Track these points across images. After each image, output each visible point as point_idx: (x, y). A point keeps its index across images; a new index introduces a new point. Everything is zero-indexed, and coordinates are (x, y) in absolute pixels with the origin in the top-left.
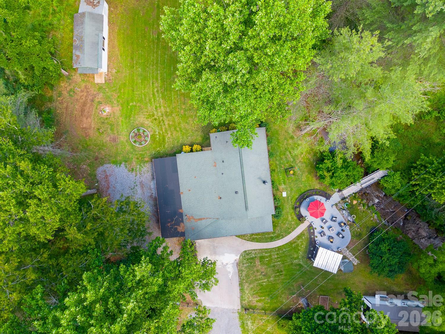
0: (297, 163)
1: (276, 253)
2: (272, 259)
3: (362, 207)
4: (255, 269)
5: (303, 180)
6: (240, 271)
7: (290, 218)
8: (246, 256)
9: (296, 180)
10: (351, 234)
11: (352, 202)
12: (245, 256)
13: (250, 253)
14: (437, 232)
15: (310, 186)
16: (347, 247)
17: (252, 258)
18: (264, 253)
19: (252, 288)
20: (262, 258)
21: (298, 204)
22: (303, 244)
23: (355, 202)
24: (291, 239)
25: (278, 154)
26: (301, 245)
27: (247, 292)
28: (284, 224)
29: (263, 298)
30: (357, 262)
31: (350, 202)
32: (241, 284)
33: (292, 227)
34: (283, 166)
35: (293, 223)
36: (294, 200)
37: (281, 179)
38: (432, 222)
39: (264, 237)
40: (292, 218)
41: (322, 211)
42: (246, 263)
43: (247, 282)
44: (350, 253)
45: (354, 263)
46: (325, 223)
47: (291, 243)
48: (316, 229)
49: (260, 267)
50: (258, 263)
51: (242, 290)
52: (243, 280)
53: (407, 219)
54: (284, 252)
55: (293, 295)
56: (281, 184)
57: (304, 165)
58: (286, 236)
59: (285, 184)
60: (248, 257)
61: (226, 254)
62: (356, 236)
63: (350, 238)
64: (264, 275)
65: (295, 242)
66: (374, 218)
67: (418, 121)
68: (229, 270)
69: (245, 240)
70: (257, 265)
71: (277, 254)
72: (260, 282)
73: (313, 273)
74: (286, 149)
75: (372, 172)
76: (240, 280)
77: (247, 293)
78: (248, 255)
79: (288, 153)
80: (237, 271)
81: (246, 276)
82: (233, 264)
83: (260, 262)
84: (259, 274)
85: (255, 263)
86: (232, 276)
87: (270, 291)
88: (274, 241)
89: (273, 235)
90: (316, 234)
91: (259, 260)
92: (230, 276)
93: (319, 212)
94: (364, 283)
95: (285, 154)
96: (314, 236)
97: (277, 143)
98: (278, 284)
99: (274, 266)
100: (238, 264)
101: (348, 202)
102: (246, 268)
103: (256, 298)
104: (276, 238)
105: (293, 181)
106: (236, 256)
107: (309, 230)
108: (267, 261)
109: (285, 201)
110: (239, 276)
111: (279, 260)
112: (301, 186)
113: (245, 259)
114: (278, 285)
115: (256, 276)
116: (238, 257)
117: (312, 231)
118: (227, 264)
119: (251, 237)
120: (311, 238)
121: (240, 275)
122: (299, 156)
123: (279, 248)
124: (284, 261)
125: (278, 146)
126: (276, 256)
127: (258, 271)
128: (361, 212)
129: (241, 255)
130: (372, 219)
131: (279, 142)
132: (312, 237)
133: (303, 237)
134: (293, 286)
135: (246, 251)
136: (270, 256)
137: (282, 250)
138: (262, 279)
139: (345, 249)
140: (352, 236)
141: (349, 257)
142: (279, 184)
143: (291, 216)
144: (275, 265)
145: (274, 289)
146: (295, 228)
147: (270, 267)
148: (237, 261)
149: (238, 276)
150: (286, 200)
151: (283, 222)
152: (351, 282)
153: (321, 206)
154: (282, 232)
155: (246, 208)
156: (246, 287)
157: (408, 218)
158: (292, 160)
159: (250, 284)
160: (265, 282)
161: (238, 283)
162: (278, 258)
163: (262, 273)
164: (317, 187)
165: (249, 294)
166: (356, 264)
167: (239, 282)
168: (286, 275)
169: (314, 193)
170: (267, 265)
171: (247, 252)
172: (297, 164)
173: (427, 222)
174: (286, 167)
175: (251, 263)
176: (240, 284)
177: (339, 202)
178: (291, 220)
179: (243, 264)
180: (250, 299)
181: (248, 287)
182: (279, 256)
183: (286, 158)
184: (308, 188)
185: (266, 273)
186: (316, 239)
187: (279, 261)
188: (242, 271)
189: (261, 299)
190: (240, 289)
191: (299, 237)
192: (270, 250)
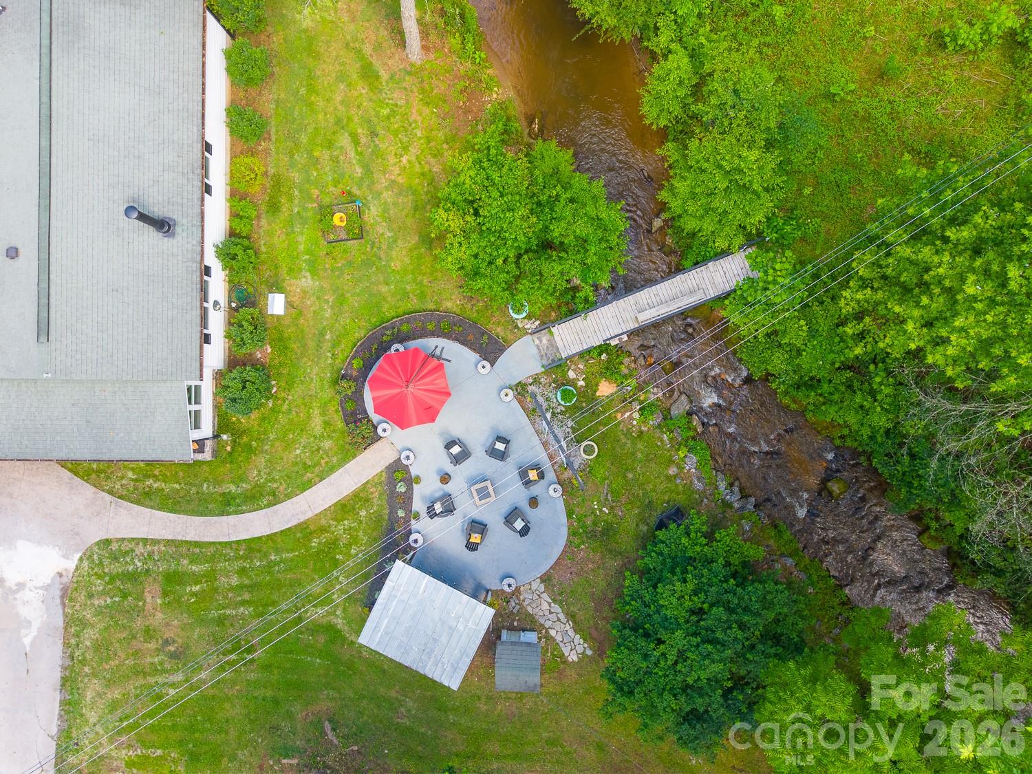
0: (378, 187)
1: (237, 565)
2: (216, 590)
3: (636, 415)
4: (139, 623)
5: (396, 265)
6: (73, 625)
7: (317, 424)
8: (106, 562)
9: (367, 264)
10: (570, 525)
11: (592, 386)
12: (101, 563)
13: (126, 553)
14: (954, 565)
15: (422, 296)
16: (546, 579)
17: (133, 577)
18: (186, 562)
19: (114, 705)
20: (174, 579)
21: (357, 363)
22: (354, 540)
23: (606, 389)
24: (309, 515)
25: (304, 139)
26: (348, 546)
27: (92, 717)
28: (288, 446)
29: (159, 752)
30: (580, 649)
31: (581, 383)
32: (69, 681)
33: (318, 464)
34: (315, 192)
35: (327, 444)
36: (345, 349)
37: (302, 247)
38: (937, 519)
39: (194, 490)
40: (327, 424)
41: (429, 399)
42: (104, 593)
43: (94, 674)
44: (556, 608)
45: (566, 651)
46: (457, 460)
47: (303, 532)
48: (418, 479)
49: (159, 615)
50: (152, 598)
51: (70, 708)
52: (83, 662)
53: (830, 494)
54: (271, 565)
55: (287, 756)
56: (300, 270)
57: (407, 201)
58: (288, 496)
59: (314, 271)
60: (116, 568)
61: (21, 544)
62: (592, 535)
63: (563, 541)
64: (174, 656)
65: (323, 530)
66: (680, 468)
67: (929, 54)
68: (24, 612)
69: (110, 492)
70: (149, 607)
71: (242, 571)
72: (152, 680)
73: (384, 672)
74: (338, 121)
75: (696, 264)
76: (68, 662)
77: (92, 720)
78: (115, 558)
79: (344, 141)
80: (59, 622)
81: (97, 646)
82: (47, 588)
83: (165, 594)
84: (152, 645)
85: (140, 597)
86: (33, 643)
87: (192, 728)
88: (236, 513)
89: (233, 488)
90: (418, 505)
91: (157, 588)
92: (27, 641)
93: (410, 400)
94: (600, 747)
95: (330, 145)
96: (409, 511)
97: (303, 91)
98: (228, 699)
99: (220, 621)
100: (70, 592)
101: (573, 383)
102: (99, 612)
103: (129, 746)
104: (244, 502)
105: (350, 263)
106: (66, 557)
107: (392, 483)
108: (194, 594)
109: (305, 346)
110: (66, 644)
111: (247, 596)
112: (384, 289)
113: (99, 577)
114: (227, 705)
115: (137, 654)
116: (71, 564)
117: (401, 488)
118: (21, 586)
119: (140, 485)
120: (393, 521)
121: (73, 641)
122: (392, 160)
123: (253, 546)
124: (265, 605)
125: (310, 105)
126: (235, 581)
127: (149, 633)
128: (628, 433)
129: (87, 555)
130: (672, 471)
131: (312, 89)
132: (401, 513)
133: (363, 513)
134: (290, 716)
135: (107, 542)
136: (211, 576)
137: (266, 555)
138: (165, 671)
139: (535, 586)
140: (573, 533)
141: (548, 623)
142: (291, 270)
143: (323, 414)
144: (226, 617)
145: (210, 720)
146: (332, 470)
147: (202, 622)
148: (65, 580)
149: (60, 643)
150: (312, 344)
151: (285, 435)
152: (545, 735)
153: (430, 373)
154: (274, 480)
155: (44, 329)
156: (89, 695)
157: (835, 487)
158: (359, 171)
159: (109, 683)
160: (173, 685)
161: (57, 675)
162: (242, 587)
163: (166, 642)
164: (449, 305)
165: (99, 729)
166: (573, 657)
167: (64, 668)
168: (267, 667)
169: (430, 327)
170: (190, 614)
171: (114, 547)
172: (379, 194)
173: (917, 518)
174: (327, 200)
175: (125, 596)
176: (64, 680)
177: (536, 380)
178: (318, 430)
179: (91, 596)
180: (103, 752)
181: (99, 695)
182: (247, 582)
183: (335, 160)
184: (412, 304)
185: (186, 647)
186: (415, 525)
187: (244, 603)
188: (83, 624)
189: (147, 757)
190: (64, 703)
191: (344, 508)
192: (212, 549)
